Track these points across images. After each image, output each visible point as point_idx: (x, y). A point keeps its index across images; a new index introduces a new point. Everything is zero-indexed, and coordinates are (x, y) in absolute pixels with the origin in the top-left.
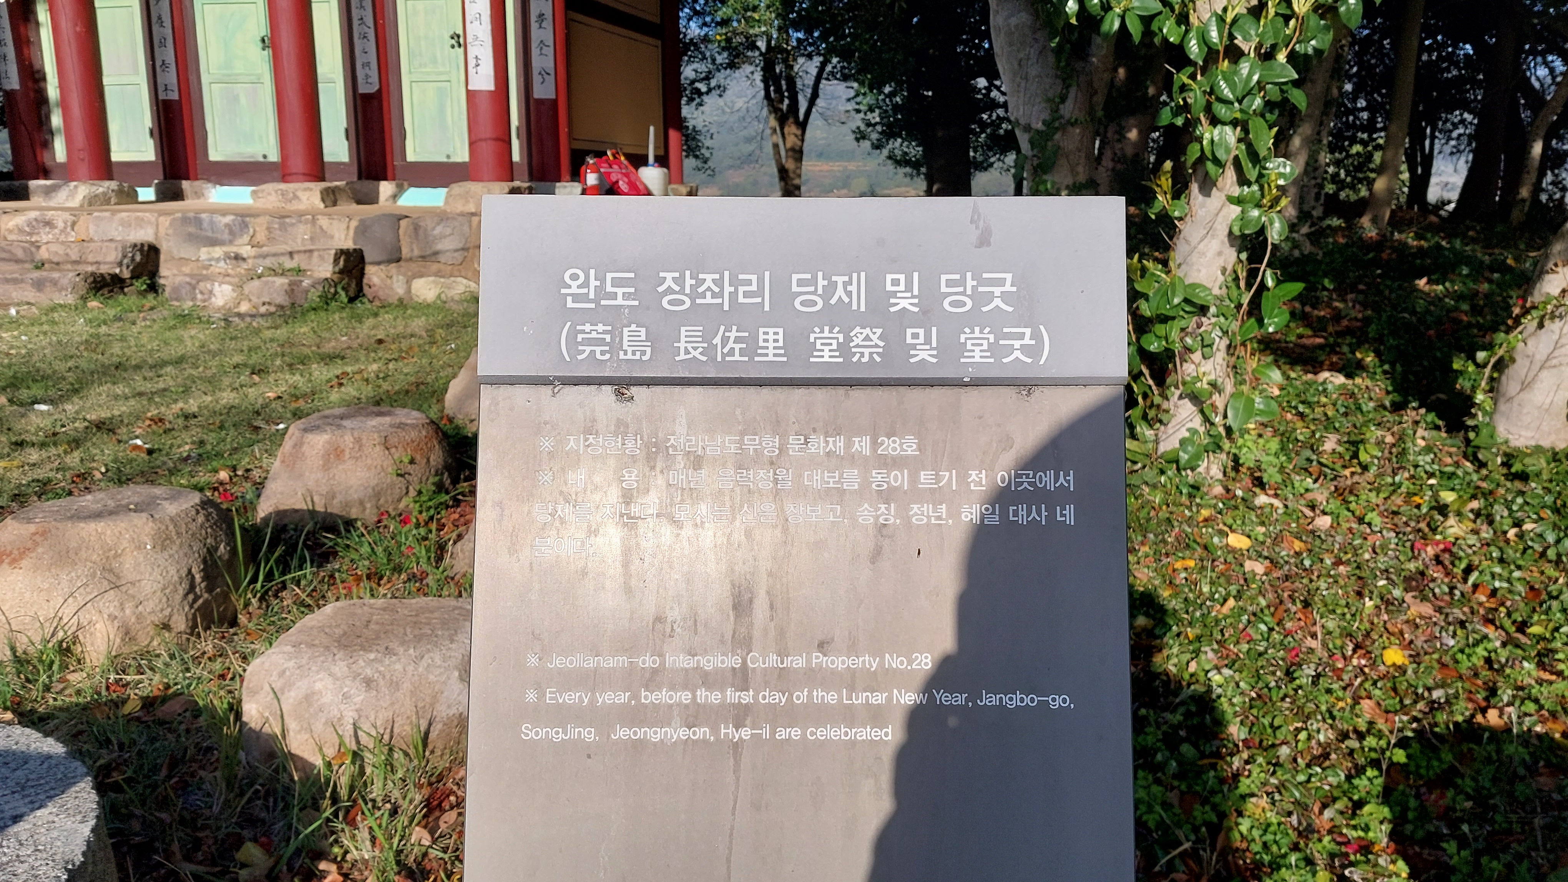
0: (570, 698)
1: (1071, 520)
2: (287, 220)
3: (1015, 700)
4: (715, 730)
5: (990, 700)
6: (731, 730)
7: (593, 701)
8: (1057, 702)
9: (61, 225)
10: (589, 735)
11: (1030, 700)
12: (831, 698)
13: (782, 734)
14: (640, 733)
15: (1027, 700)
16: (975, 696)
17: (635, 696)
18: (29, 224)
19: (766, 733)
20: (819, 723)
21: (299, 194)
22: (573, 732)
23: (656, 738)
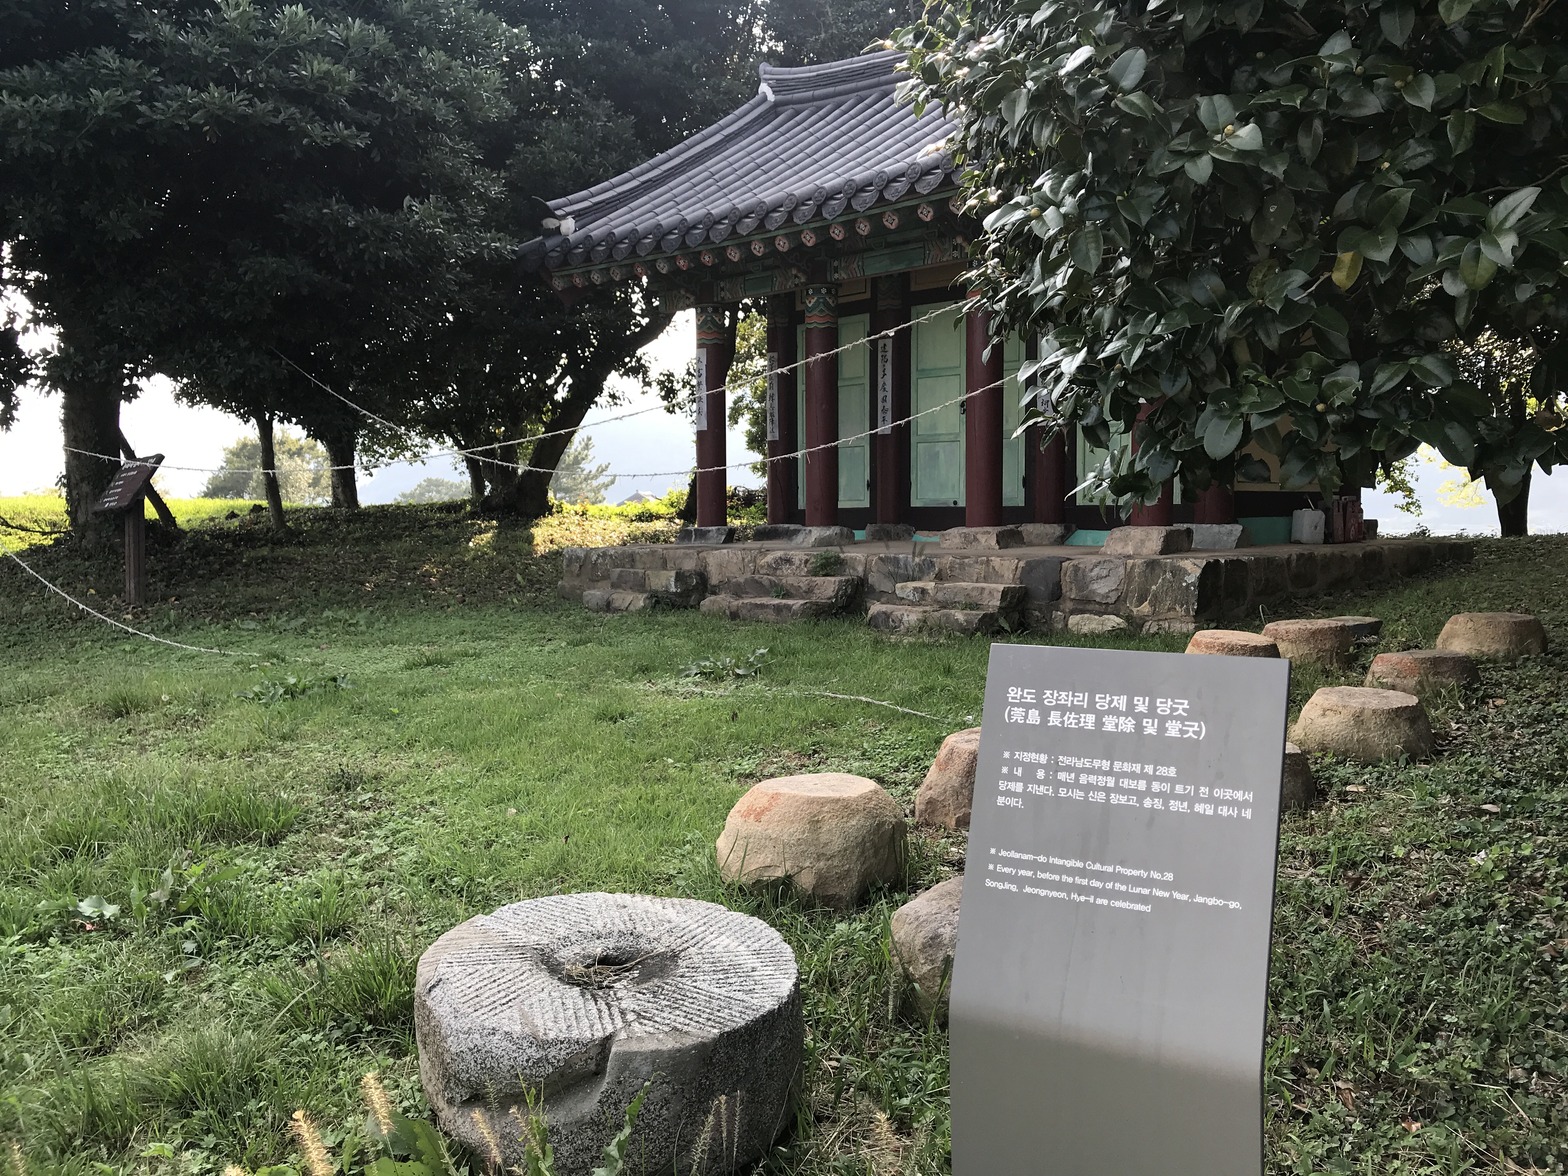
0: (1007, 870)
1: (1249, 816)
2: (966, 560)
3: (1212, 901)
4: (1069, 896)
5: (1199, 899)
6: (1076, 896)
7: (1017, 873)
8: (1233, 905)
9: (797, 562)
10: (1014, 888)
11: (1220, 902)
12: (1123, 888)
13: (1099, 901)
14: (1036, 891)
15: (1218, 902)
16: (1192, 897)
17: (1035, 874)
18: (776, 561)
19: (1091, 899)
20: (1117, 899)
21: (979, 536)
22: (1007, 886)
23: (1043, 895)
